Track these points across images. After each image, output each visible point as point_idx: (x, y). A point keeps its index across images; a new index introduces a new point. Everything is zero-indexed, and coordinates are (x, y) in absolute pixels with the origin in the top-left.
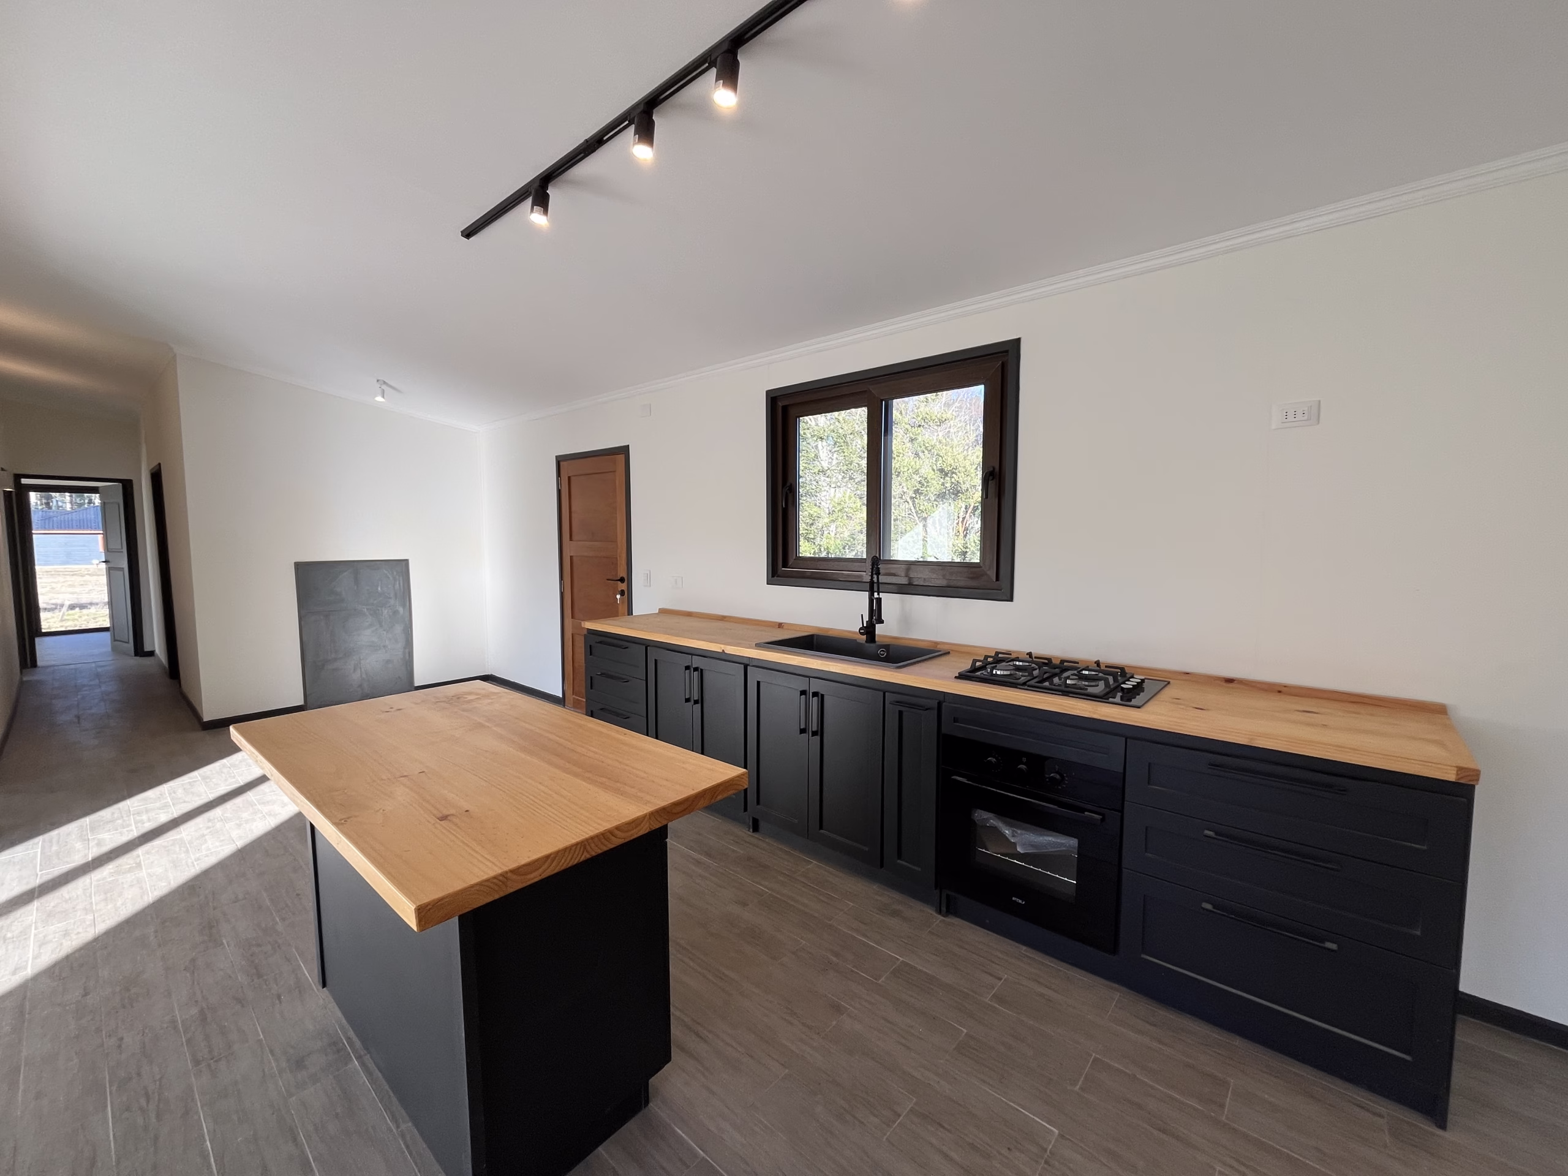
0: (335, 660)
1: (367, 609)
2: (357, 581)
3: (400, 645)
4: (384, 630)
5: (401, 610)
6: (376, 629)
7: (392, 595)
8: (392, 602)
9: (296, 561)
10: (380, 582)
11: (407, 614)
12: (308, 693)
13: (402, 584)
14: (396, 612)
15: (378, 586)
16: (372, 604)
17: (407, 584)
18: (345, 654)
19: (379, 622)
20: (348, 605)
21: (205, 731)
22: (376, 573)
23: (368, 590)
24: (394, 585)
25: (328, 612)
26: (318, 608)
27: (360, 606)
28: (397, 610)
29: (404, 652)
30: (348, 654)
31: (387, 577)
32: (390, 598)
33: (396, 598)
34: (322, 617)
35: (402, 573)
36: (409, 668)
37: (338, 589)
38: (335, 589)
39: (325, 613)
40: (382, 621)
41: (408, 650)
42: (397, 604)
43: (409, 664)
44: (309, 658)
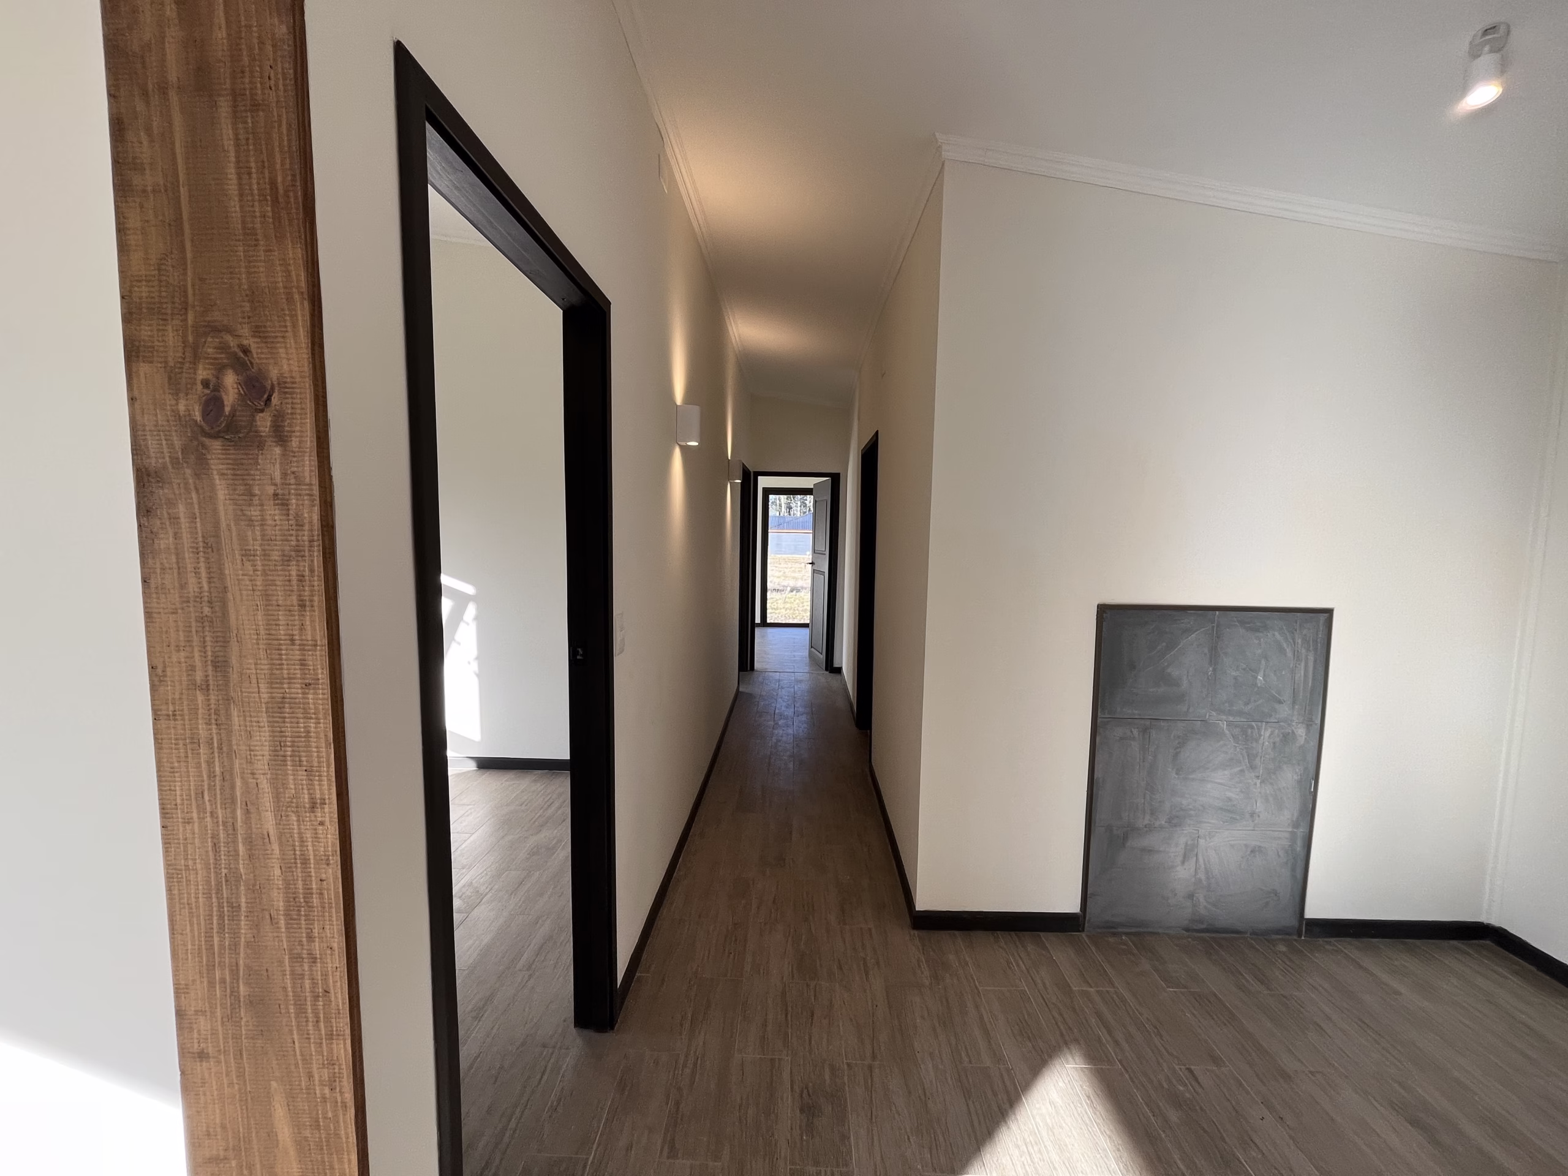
0: (1150, 829)
1: (1228, 723)
2: (1214, 655)
3: (1289, 814)
4: (1258, 777)
5: (1301, 732)
6: (1242, 771)
7: (1287, 696)
8: (1284, 711)
9: (1102, 602)
10: (1263, 662)
11: (1314, 743)
12: (1089, 891)
13: (1311, 669)
14: (1287, 738)
15: (1256, 671)
16: (1240, 713)
17: (1321, 669)
18: (1169, 821)
19: (1251, 757)
20: (1191, 710)
21: (916, 932)
22: (1259, 639)
23: (1235, 678)
24: (1293, 672)
25: (1148, 723)
26: (1130, 711)
27: (1214, 713)
28: (1293, 732)
29: (1293, 834)
30: (1176, 820)
31: (1282, 651)
32: (1280, 702)
33: (1294, 703)
34: (1135, 732)
35: (1315, 641)
36: (1299, 874)
37: (1174, 672)
38: (1169, 670)
39: (1142, 722)
40: (1257, 755)
41: (1301, 831)
42: (1295, 718)
43: (1300, 864)
44: (1100, 816)
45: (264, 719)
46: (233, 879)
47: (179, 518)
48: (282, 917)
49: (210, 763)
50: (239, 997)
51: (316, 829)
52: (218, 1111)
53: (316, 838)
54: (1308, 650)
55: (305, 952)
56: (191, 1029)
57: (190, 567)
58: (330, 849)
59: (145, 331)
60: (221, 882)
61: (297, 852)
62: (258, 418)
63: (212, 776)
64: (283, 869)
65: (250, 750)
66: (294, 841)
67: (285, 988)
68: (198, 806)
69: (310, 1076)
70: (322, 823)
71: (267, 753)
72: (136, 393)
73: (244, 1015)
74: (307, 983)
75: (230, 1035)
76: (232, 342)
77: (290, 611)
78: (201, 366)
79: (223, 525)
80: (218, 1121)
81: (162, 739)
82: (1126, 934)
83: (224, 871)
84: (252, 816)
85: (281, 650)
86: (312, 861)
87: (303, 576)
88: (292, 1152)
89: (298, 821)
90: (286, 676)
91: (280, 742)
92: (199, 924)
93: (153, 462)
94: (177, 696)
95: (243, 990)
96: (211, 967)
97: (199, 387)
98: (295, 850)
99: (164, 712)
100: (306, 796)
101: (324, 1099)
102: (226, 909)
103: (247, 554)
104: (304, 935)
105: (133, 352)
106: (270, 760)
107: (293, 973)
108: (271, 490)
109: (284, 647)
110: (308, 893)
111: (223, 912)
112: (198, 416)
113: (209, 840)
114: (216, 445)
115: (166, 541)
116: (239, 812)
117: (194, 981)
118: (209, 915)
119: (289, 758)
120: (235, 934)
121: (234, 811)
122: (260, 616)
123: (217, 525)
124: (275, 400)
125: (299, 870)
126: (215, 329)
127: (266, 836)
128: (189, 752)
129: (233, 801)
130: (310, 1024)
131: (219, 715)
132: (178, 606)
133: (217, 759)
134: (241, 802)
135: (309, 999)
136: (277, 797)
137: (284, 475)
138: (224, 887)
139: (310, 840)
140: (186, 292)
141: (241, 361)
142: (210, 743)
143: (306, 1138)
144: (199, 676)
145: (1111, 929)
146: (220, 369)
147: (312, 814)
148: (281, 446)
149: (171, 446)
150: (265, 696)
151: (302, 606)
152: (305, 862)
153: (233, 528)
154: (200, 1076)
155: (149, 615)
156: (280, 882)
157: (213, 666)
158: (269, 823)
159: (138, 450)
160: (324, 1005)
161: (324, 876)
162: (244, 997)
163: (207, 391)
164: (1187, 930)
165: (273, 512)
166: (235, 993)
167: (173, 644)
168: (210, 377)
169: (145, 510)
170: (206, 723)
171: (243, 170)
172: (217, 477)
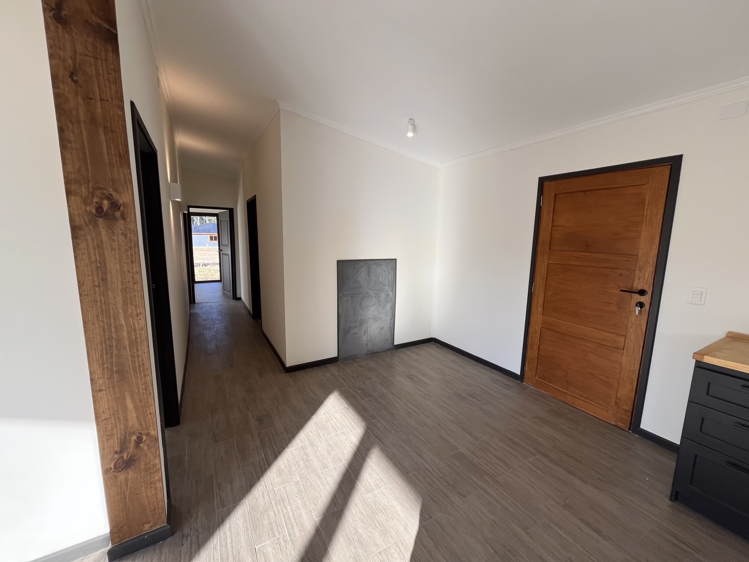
0: (355, 327)
1: (374, 293)
2: (369, 274)
3: (389, 317)
4: (381, 308)
5: (391, 293)
6: (377, 306)
7: (387, 284)
8: (387, 288)
9: (338, 260)
10: (381, 275)
11: (394, 296)
12: (340, 349)
13: (392, 276)
14: (388, 295)
15: (379, 278)
16: (376, 290)
17: (395, 276)
18: (360, 324)
19: (379, 302)
20: (364, 290)
21: (287, 374)
22: (380, 268)
23: (374, 280)
24: (388, 277)
25: (353, 295)
26: (348, 292)
27: (370, 291)
28: (389, 294)
29: (390, 322)
30: (361, 324)
31: (385, 271)
32: (386, 286)
33: (389, 286)
34: (349, 298)
35: (393, 268)
36: (392, 333)
37: (359, 279)
38: (357, 279)
39: (351, 295)
40: (381, 301)
41: (392, 321)
42: (389, 290)
43: (392, 330)
44: (341, 325)
45: (120, 293)
46: (110, 338)
47: (88, 240)
48: (128, 346)
49: (101, 307)
50: (113, 371)
51: (138, 321)
52: (106, 405)
53: (138, 323)
54: (391, 270)
55: (136, 355)
56: (96, 383)
57: (92, 253)
58: (143, 326)
59: (73, 187)
60: (106, 340)
61: (132, 328)
62: (116, 213)
63: (102, 310)
64: (128, 333)
65: (115, 302)
66: (131, 325)
67: (129, 366)
68: (97, 320)
69: (139, 388)
70: (140, 319)
71: (121, 303)
72: (71, 205)
73: (115, 376)
74: (137, 364)
75: (110, 382)
76: (106, 192)
77: (128, 264)
78: (95, 198)
79: (104, 241)
80: (107, 408)
81: (83, 302)
82: (350, 359)
83: (107, 337)
84: (116, 320)
85: (125, 274)
86: (137, 330)
87: (132, 254)
88: (133, 411)
89: (132, 320)
90: (127, 281)
91: (126, 299)
92: (98, 353)
93: (77, 223)
94: (89, 289)
95: (115, 369)
96: (103, 364)
97: (94, 204)
98: (131, 328)
99: (84, 294)
100: (135, 313)
101: (143, 394)
102: (108, 347)
103: (113, 249)
104: (135, 350)
105: (68, 193)
106: (122, 304)
107: (132, 361)
108: (121, 232)
109: (126, 273)
110: (136, 339)
111: (107, 348)
112: (94, 211)
113: (102, 328)
114: (101, 220)
115: (83, 246)
116: (112, 320)
117: (97, 369)
118: (102, 350)
119: (129, 303)
120: (112, 354)
121: (110, 320)
122: (118, 266)
123: (102, 241)
124: (121, 208)
125: (133, 333)
126: (99, 188)
127: (122, 325)
128: (93, 305)
129: (110, 317)
130: (138, 374)
131: (104, 294)
132: (88, 264)
133: (104, 306)
134: (113, 316)
135: (137, 367)
136: (125, 314)
137: (125, 228)
138: (107, 341)
139: (136, 324)
140: (89, 178)
141: (109, 198)
142: (101, 301)
143: (138, 406)
144: (97, 283)
145: (346, 359)
146: (102, 199)
147: (137, 317)
148: (124, 220)
149: (84, 219)
150: (120, 287)
151: (132, 262)
152: (135, 330)
153: (108, 243)
154: (100, 396)
155: (77, 267)
156: (127, 337)
157: (102, 280)
158: (123, 321)
159: (71, 220)
160: (142, 368)
161: (141, 333)
162: (115, 370)
163: (97, 205)
164: (366, 355)
165: (121, 238)
166: (112, 370)
167: (86, 274)
168: (99, 202)
169: (74, 237)
170: (99, 296)
171: (108, 147)
172: (101, 228)
